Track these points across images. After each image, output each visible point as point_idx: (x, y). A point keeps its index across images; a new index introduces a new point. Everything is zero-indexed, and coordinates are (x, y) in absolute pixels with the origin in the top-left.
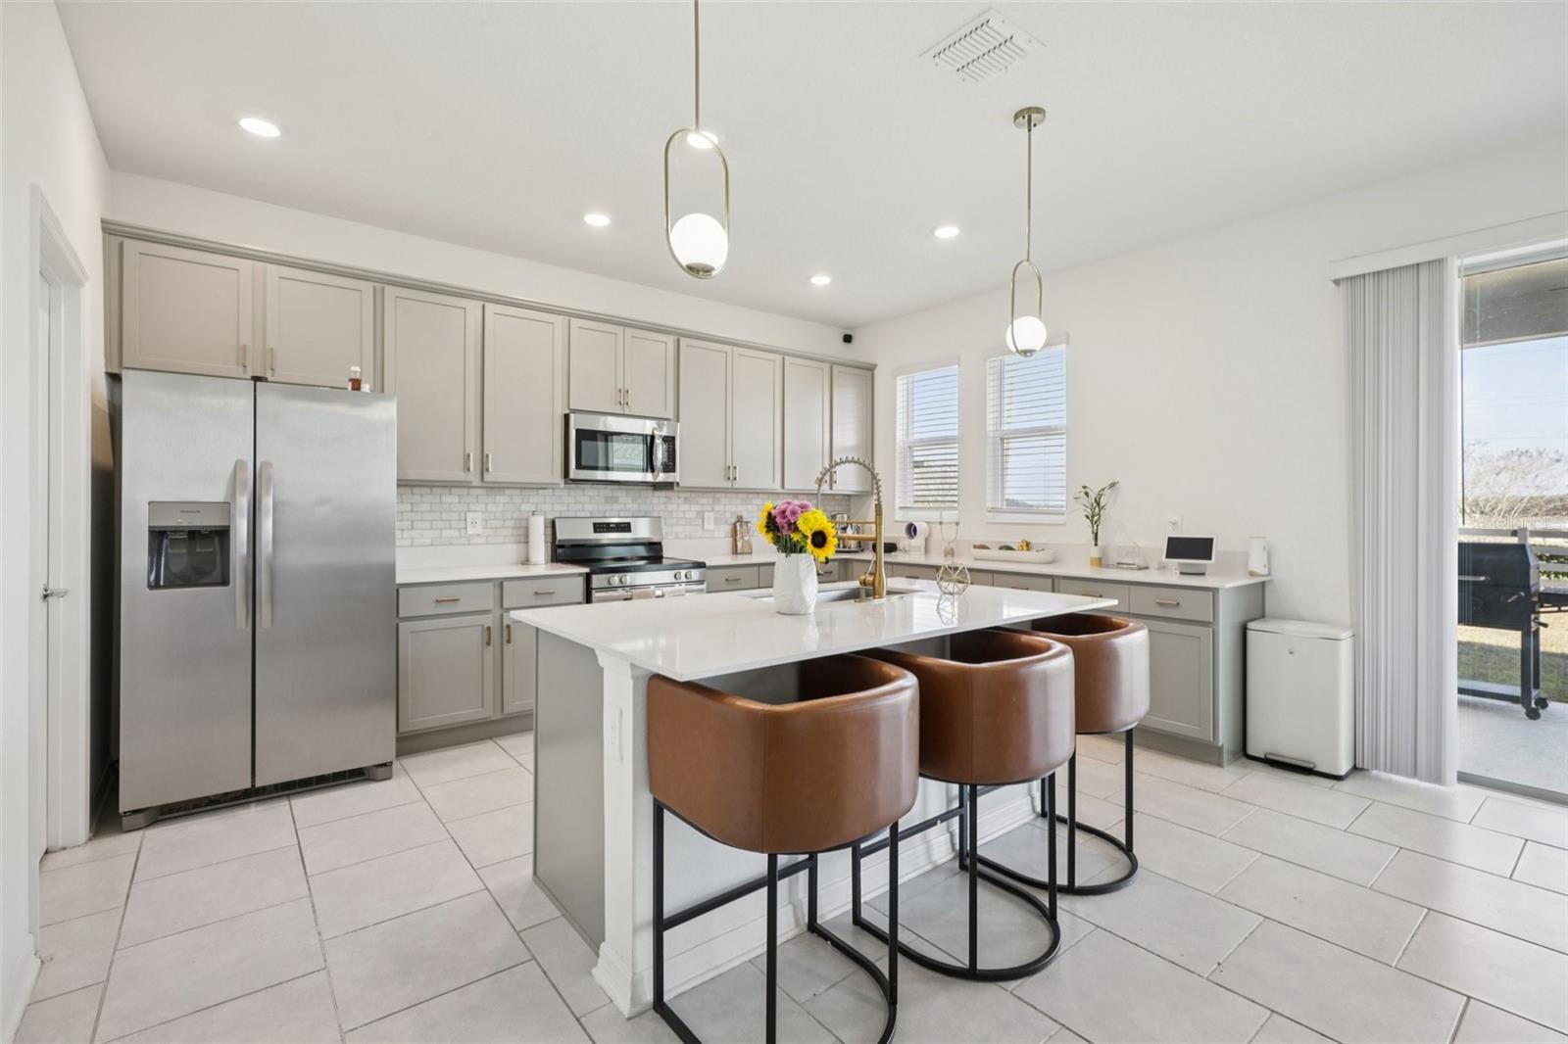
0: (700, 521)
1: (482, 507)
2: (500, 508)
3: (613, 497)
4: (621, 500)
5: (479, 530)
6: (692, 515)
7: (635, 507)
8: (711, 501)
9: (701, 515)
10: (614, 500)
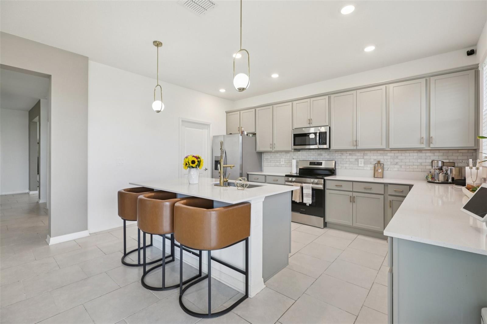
0: (357, 163)
1: (284, 157)
2: (288, 157)
3: (321, 154)
4: (323, 155)
5: (283, 163)
6: (353, 160)
7: (328, 157)
8: (362, 154)
9: (357, 160)
10: (321, 155)
